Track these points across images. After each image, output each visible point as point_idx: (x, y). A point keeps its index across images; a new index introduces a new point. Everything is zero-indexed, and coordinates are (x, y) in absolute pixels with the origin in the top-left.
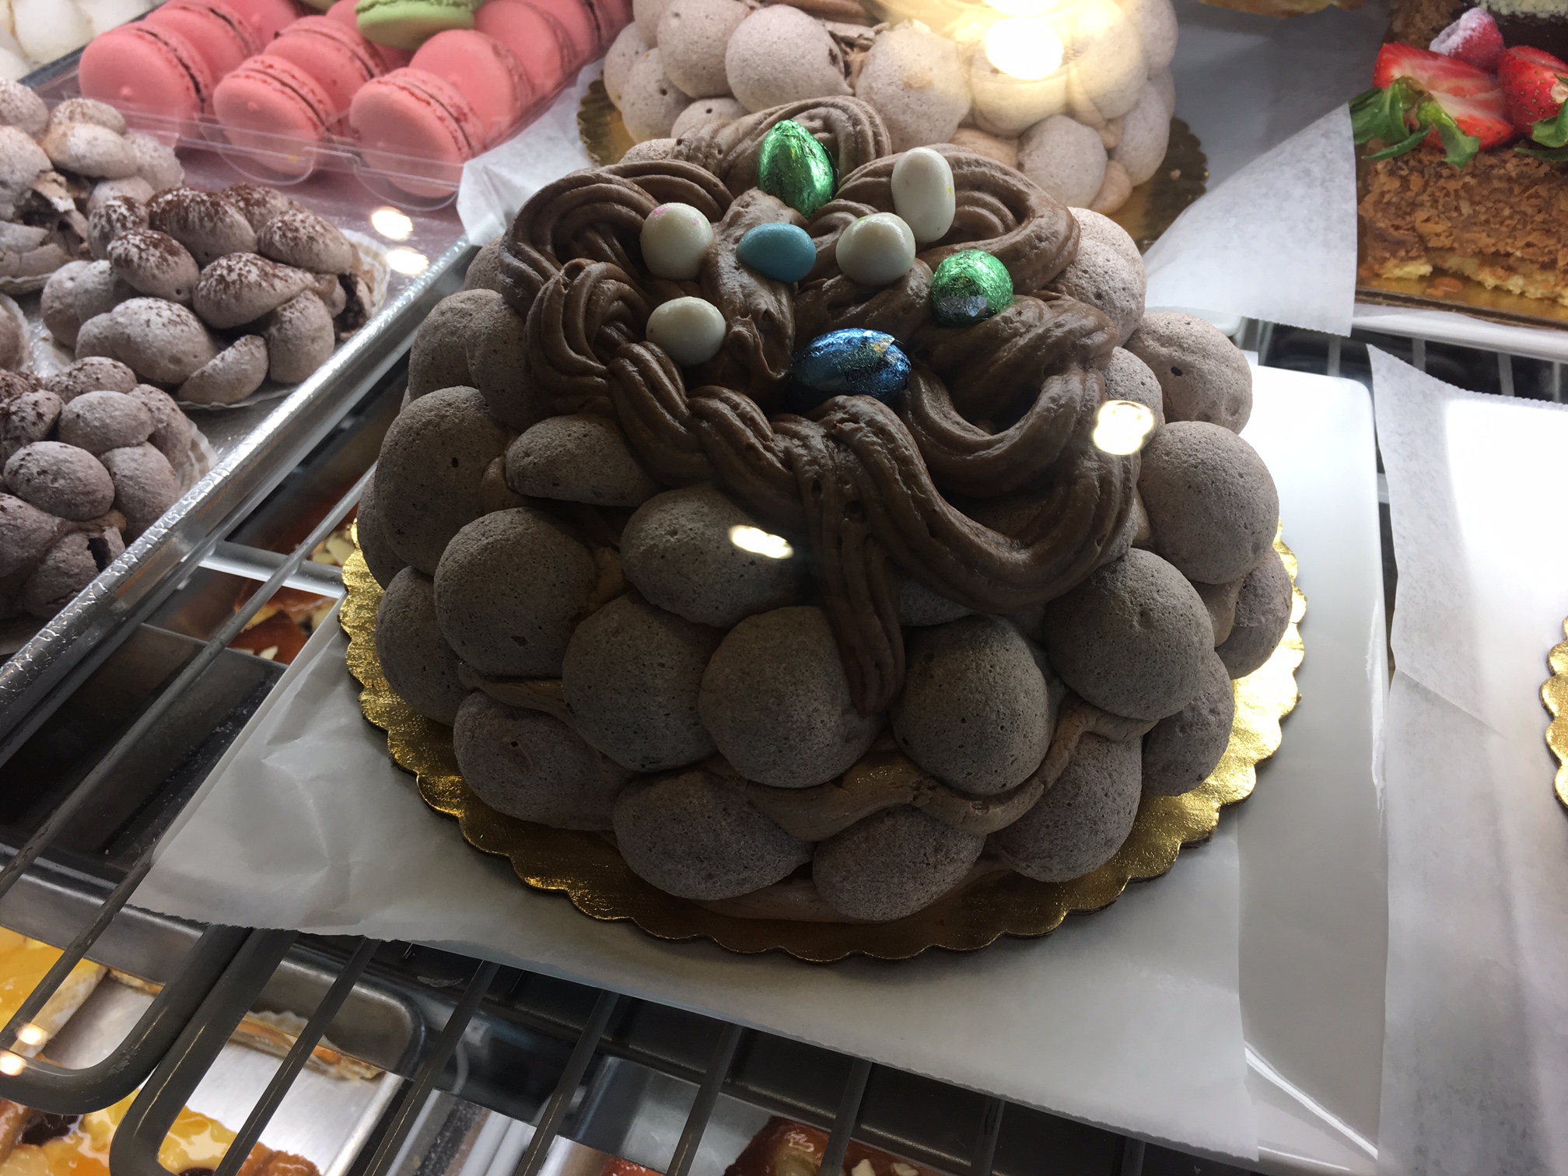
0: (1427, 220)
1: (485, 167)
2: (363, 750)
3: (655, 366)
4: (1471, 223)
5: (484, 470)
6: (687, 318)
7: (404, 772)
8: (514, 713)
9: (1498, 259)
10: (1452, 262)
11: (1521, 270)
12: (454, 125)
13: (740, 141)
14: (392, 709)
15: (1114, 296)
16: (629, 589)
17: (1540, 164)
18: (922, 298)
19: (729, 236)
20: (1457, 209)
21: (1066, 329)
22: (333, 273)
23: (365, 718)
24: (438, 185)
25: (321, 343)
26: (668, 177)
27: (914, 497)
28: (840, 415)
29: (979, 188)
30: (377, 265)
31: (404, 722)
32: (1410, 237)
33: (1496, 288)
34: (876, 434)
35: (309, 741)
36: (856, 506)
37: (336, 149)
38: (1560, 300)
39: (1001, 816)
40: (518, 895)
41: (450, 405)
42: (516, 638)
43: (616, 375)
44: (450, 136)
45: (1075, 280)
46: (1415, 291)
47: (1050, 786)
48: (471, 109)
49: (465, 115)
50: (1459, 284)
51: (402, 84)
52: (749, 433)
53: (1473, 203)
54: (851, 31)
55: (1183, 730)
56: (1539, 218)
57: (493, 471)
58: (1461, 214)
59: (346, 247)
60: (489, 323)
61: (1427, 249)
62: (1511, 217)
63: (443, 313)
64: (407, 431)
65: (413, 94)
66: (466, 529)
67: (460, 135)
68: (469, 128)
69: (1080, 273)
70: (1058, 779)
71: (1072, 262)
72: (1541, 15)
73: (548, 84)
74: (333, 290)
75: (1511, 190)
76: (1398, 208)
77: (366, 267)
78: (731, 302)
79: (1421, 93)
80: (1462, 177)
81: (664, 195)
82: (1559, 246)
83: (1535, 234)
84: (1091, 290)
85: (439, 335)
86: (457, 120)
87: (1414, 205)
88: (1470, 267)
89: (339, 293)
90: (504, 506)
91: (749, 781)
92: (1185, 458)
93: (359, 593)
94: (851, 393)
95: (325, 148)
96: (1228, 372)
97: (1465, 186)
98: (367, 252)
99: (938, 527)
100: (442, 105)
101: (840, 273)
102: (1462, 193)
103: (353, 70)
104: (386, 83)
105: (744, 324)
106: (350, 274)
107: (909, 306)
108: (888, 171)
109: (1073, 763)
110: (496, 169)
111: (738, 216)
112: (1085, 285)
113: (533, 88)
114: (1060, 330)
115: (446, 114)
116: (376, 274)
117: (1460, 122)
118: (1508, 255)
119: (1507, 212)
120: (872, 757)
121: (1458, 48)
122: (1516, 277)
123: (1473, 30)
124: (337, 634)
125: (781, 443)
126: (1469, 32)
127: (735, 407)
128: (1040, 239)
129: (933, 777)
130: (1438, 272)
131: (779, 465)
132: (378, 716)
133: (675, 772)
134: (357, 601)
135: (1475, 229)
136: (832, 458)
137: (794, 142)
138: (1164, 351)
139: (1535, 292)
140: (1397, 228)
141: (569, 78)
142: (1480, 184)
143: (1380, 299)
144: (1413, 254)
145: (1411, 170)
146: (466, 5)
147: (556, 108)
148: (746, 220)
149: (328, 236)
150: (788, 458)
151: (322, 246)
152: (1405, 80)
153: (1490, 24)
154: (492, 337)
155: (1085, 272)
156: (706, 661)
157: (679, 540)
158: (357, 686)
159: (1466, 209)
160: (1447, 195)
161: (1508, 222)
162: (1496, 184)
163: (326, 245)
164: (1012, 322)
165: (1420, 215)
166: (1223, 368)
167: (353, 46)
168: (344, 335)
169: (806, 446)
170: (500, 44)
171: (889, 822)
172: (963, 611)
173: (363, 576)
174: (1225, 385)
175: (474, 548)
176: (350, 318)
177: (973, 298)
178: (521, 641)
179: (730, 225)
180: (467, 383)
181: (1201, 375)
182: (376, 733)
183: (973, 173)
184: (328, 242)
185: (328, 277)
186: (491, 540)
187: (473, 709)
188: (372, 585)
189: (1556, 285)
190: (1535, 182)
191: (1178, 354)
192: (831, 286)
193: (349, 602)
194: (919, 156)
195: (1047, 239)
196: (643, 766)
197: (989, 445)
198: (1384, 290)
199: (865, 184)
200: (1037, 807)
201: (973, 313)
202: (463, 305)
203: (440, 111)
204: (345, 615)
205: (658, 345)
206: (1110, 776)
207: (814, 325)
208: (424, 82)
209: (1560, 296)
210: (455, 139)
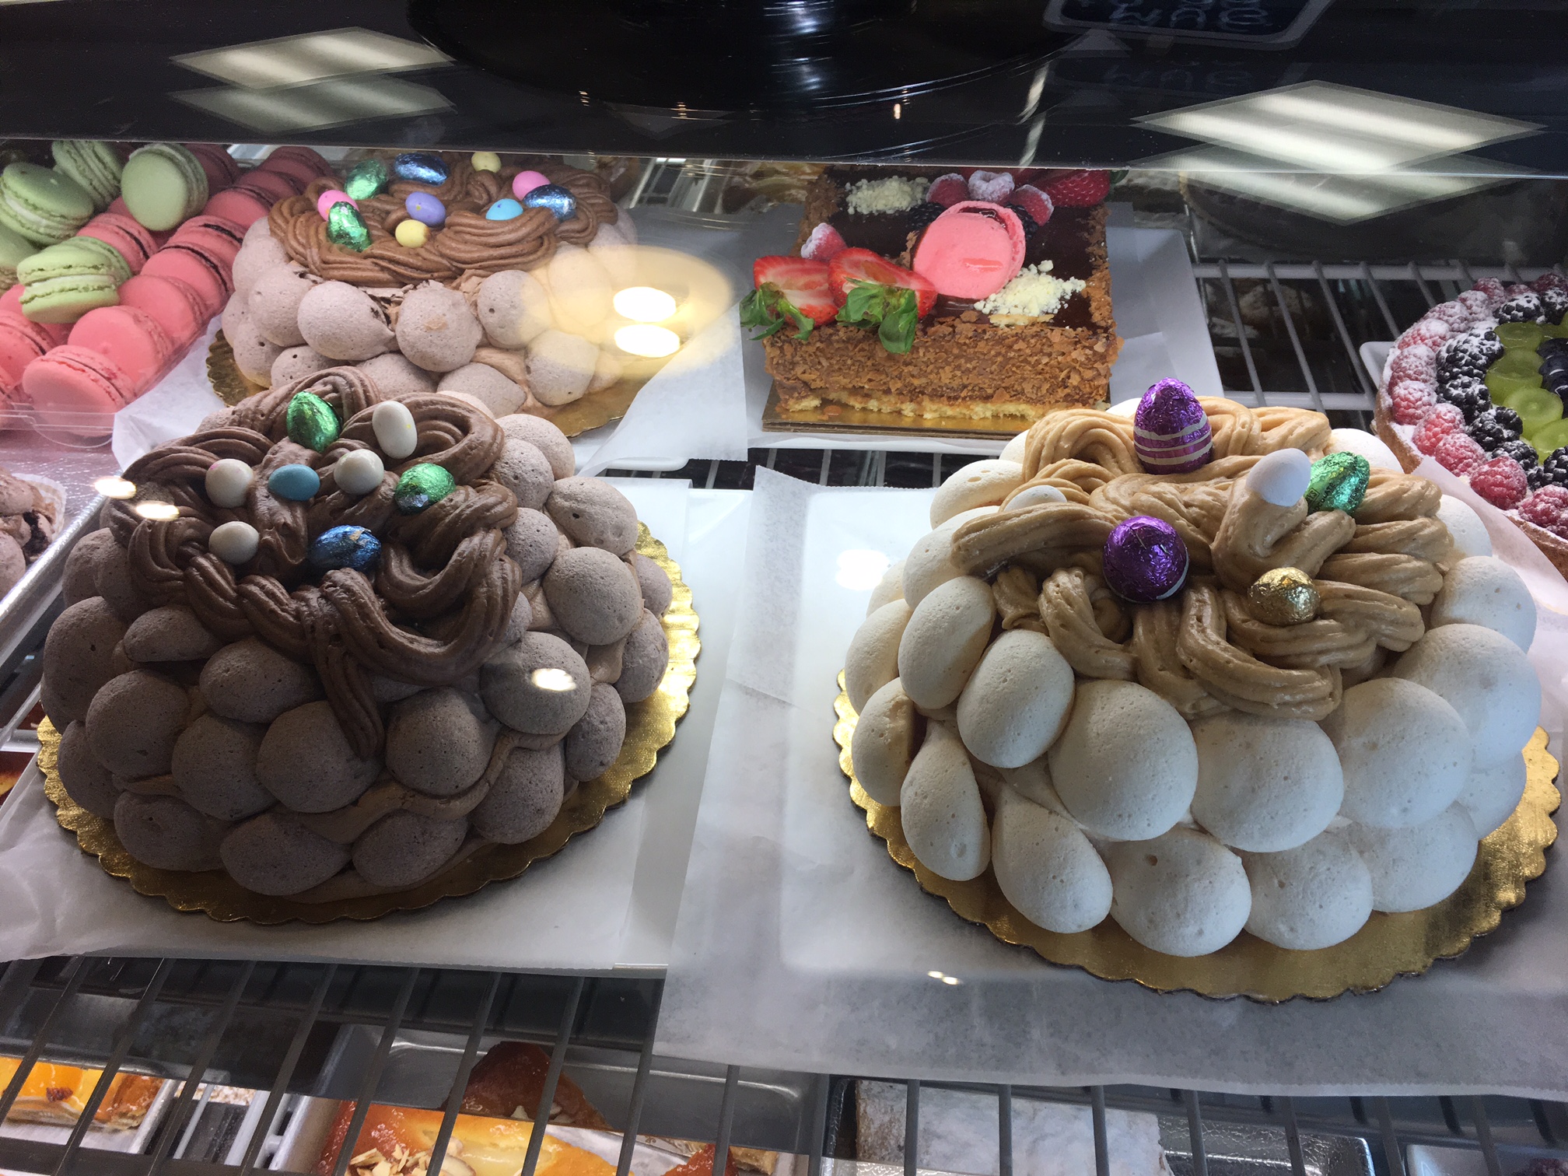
0: (804, 372)
1: (130, 416)
2: (60, 846)
3: (212, 570)
4: (830, 371)
5: (113, 649)
6: (231, 535)
7: (89, 856)
8: (146, 799)
9: (856, 391)
10: (833, 396)
11: (874, 396)
12: (107, 383)
13: (278, 405)
14: (79, 818)
15: (526, 476)
16: (209, 711)
17: (859, 330)
18: (388, 499)
19: (264, 475)
20: (819, 363)
21: (473, 508)
22: (18, 514)
23: (60, 826)
24: (99, 430)
25: (14, 568)
26: (224, 440)
27: (368, 627)
28: (328, 583)
29: (436, 418)
30: (55, 498)
31: (88, 824)
32: (800, 385)
33: (864, 409)
34: (345, 593)
35: (24, 846)
36: (337, 637)
37: (17, 414)
38: (902, 412)
39: (462, 807)
40: (171, 917)
41: (86, 611)
42: (141, 752)
43: (187, 578)
44: (104, 392)
45: (500, 469)
46: (812, 418)
47: (492, 783)
48: (120, 369)
49: (114, 374)
50: (839, 409)
51: (61, 360)
52: (272, 603)
53: (827, 359)
54: (386, 293)
55: (583, 737)
56: (869, 363)
57: (118, 649)
58: (823, 367)
59: (27, 492)
60: (104, 556)
61: (811, 390)
62: (853, 365)
63: (80, 549)
64: (60, 632)
65: (69, 366)
66: (102, 689)
67: (112, 390)
68: (118, 383)
69: (503, 465)
70: (498, 778)
71: (498, 458)
72: (890, 212)
73: (183, 335)
74: (19, 527)
75: (847, 348)
76: (784, 366)
77: (48, 501)
78: (261, 521)
79: (778, 292)
80: (815, 343)
81: (224, 453)
82: (888, 379)
83: (871, 373)
84: (510, 474)
85: (78, 564)
86: (109, 379)
87: (794, 364)
88: (844, 397)
89: (25, 527)
90: (126, 671)
91: (299, 813)
92: (566, 572)
93: (50, 745)
94: (338, 568)
95: (8, 413)
96: (610, 511)
97: (818, 348)
98: (48, 489)
99: (383, 641)
100: (94, 370)
101: (339, 489)
102: (818, 353)
103: (24, 347)
104: (47, 361)
105: (270, 534)
106: (33, 511)
107: (379, 507)
108: (369, 417)
109: (506, 767)
110: (139, 416)
111: (270, 461)
112: (507, 472)
113: (173, 342)
114: (470, 509)
115: (99, 376)
116: (56, 506)
117: (801, 310)
118: (863, 387)
119: (849, 362)
120: (375, 785)
121: (813, 252)
122: (872, 401)
123: (821, 239)
124: (37, 775)
125: (294, 605)
126: (818, 241)
127: (262, 588)
128: (472, 449)
129: (414, 790)
130: (826, 402)
131: (291, 619)
132: (70, 823)
133: (253, 816)
134: (50, 750)
135: (834, 374)
136: (321, 610)
137: (306, 407)
138: (567, 504)
139: (886, 409)
140: (788, 379)
141: (202, 326)
142: (827, 347)
143: (789, 427)
144: (803, 394)
145: (784, 342)
146: (109, 287)
147: (191, 356)
148: (274, 464)
149: (11, 487)
150: (298, 615)
151: (6, 496)
152: (768, 285)
153: (832, 233)
154: (107, 564)
155: (507, 463)
156: (259, 744)
157: (230, 675)
158: (54, 807)
159: (825, 363)
160: (810, 355)
161: (853, 368)
162: (836, 346)
163: (10, 495)
164: (445, 507)
165: (799, 370)
166: (606, 509)
167: (21, 328)
168: (32, 558)
169: (308, 605)
170: (139, 312)
171: (389, 821)
172: (416, 688)
173: (52, 733)
174: (608, 520)
175: (106, 700)
176: (35, 545)
177: (418, 496)
178: (144, 753)
179: (266, 466)
180: (97, 595)
181: (591, 516)
182: (69, 835)
183: (430, 410)
184: (11, 492)
185: (14, 518)
186: (116, 693)
187: (123, 802)
188: (57, 738)
189: (896, 403)
190: (860, 342)
191: (575, 505)
192: (332, 499)
193: (44, 752)
194: (385, 408)
195: (476, 447)
196: (232, 816)
197: (424, 587)
198: (790, 421)
199: (356, 427)
200: (487, 797)
201: (420, 505)
202: (93, 542)
203: (94, 375)
204: (42, 761)
205: (215, 555)
206: (532, 771)
207: (319, 527)
208: (78, 355)
209: (902, 410)
210: (109, 393)
